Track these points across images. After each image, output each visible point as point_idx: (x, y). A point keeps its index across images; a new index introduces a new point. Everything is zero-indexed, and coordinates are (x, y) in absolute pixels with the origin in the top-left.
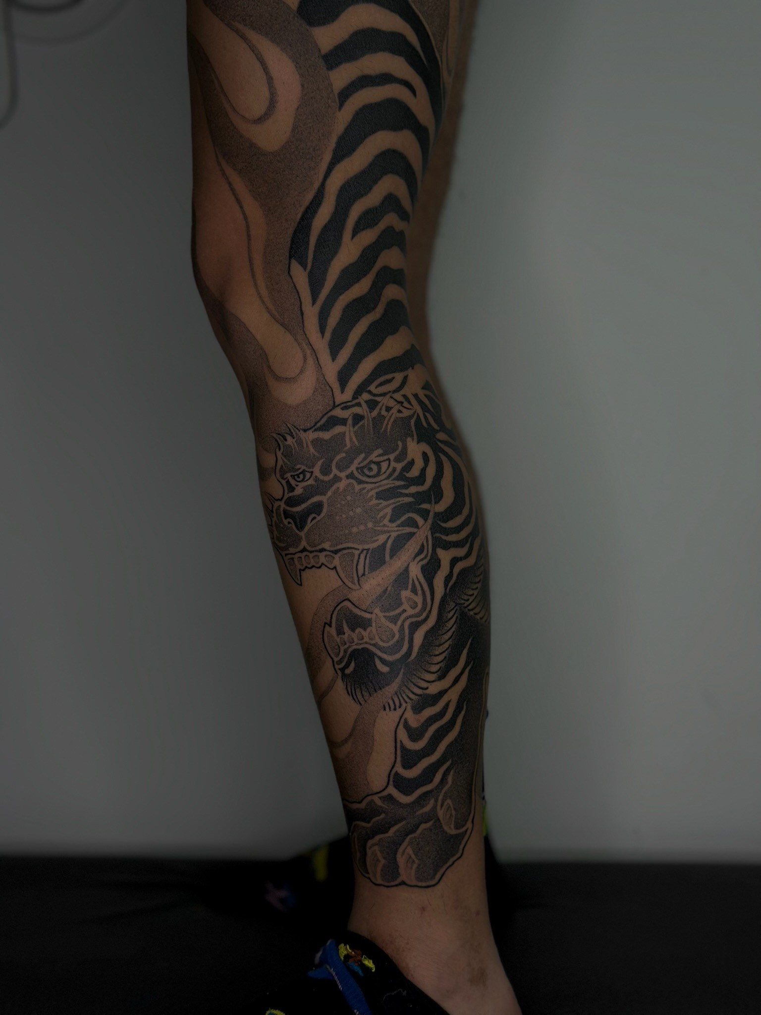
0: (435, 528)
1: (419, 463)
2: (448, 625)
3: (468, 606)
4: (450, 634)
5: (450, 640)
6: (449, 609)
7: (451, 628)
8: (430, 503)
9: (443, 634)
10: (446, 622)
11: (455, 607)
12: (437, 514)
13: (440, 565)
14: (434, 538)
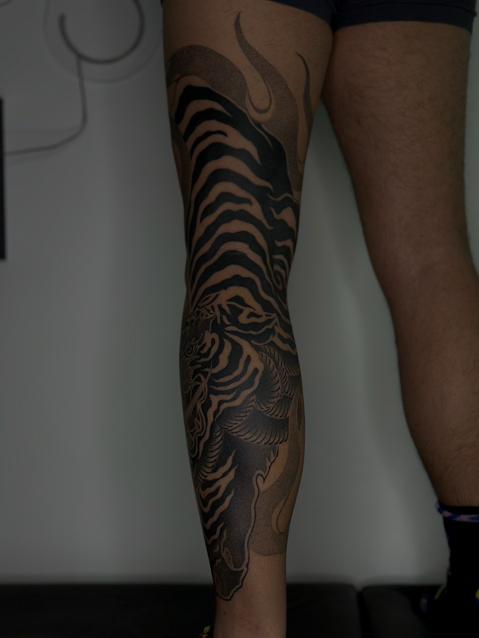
0: (210, 383)
1: (209, 345)
2: (216, 440)
3: (231, 430)
4: (218, 445)
5: (219, 449)
6: (217, 431)
7: (219, 442)
8: (209, 368)
9: (213, 445)
10: (215, 438)
11: (221, 430)
12: (213, 375)
13: (211, 404)
14: (209, 388)
